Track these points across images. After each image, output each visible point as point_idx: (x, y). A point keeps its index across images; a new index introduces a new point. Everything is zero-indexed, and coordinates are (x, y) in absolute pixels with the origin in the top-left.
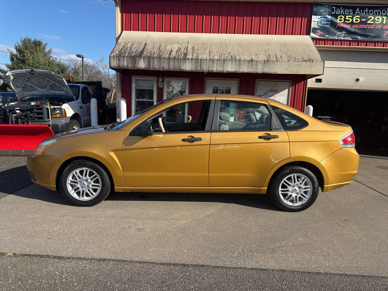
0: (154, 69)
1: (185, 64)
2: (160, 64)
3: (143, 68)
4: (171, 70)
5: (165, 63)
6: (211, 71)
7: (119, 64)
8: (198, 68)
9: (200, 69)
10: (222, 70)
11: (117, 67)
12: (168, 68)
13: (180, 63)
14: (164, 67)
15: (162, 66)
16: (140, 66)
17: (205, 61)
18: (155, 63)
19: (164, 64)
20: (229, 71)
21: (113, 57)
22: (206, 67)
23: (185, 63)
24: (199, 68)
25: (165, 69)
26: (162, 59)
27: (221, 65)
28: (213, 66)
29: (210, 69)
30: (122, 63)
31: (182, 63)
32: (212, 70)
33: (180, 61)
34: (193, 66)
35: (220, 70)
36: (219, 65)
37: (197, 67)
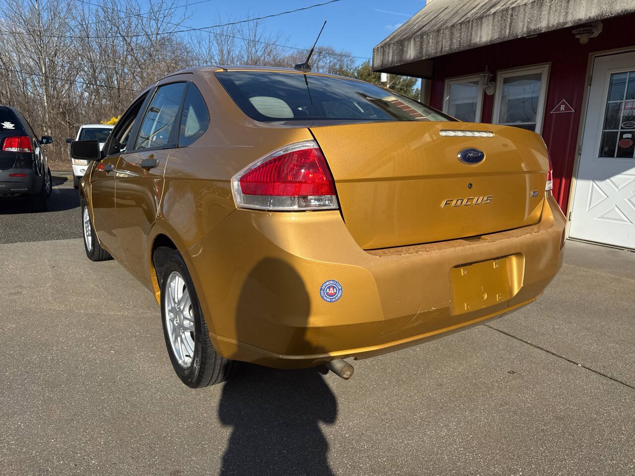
0: (427, 57)
1: (481, 29)
2: (437, 42)
3: (412, 58)
4: (454, 52)
5: (445, 38)
6: (535, 31)
7: (382, 61)
8: (505, 33)
9: (509, 33)
10: (562, 20)
11: (381, 67)
12: (450, 48)
13: (470, 29)
14: (444, 46)
15: (440, 46)
16: (408, 57)
17: (522, 10)
18: (431, 44)
19: (444, 40)
20: (580, 20)
21: (377, 50)
22: (523, 25)
23: (479, 30)
24: (507, 31)
25: (445, 50)
26: (442, 31)
27: (559, 8)
28: (539, 19)
29: (533, 27)
30: (387, 58)
31: (474, 28)
32: (537, 26)
33: (472, 24)
34: (494, 30)
35: (555, 23)
36: (556, 11)
37: (503, 29)
